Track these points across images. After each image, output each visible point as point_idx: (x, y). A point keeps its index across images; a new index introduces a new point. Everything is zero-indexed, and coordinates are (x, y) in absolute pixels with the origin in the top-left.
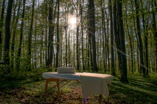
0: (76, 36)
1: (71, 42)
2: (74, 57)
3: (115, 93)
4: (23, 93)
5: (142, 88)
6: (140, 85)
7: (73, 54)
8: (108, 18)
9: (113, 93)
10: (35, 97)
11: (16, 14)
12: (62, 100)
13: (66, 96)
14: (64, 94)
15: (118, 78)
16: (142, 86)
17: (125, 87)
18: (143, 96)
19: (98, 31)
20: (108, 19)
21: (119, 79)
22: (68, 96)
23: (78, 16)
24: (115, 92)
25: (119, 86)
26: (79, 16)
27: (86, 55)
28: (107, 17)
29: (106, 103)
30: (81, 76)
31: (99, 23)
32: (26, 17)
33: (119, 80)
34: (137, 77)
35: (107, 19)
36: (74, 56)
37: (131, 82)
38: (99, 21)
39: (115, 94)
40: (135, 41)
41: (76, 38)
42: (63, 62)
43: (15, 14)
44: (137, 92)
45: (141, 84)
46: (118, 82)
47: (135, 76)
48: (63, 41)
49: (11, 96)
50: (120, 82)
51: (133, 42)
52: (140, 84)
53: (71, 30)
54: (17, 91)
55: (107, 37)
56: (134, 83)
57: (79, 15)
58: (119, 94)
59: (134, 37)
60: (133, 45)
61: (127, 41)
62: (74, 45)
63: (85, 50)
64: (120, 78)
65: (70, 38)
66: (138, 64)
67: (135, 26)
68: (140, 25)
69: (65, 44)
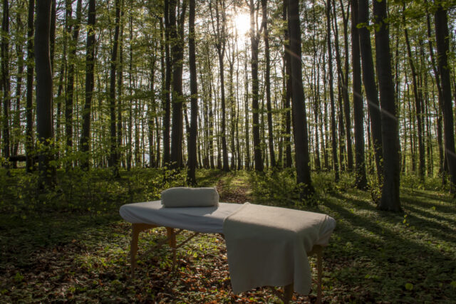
0: (249, 69)
1: (236, 87)
2: (247, 133)
3: (351, 256)
4: (69, 264)
5: (443, 237)
6: (439, 226)
7: (244, 125)
8: (346, 11)
9: (346, 257)
10: (102, 276)
11: (74, 15)
12: (176, 289)
13: (196, 273)
14: (192, 264)
15: (374, 200)
16: (445, 229)
17: (388, 235)
18: (439, 273)
19: (316, 52)
20: (346, 15)
21: (376, 203)
22: (201, 271)
23: (256, 7)
24: (353, 254)
25: (370, 231)
26: (258, 9)
27: (283, 125)
28: (343, 10)
29: (312, 299)
30: (227, 219)
31: (321, 27)
32: (102, 19)
33: (375, 205)
34: (433, 193)
35: (343, 14)
36: (247, 128)
37: (412, 214)
38: (318, 22)
39: (351, 260)
40: (429, 79)
41: (250, 75)
42: (217, 148)
43: (71, 13)
44: (424, 252)
45: (443, 222)
46: (370, 212)
47: (429, 189)
48: (213, 85)
49: (31, 274)
50: (376, 214)
51: (426, 84)
52: (439, 222)
53: (235, 51)
54: (55, 255)
55: (344, 71)
56: (419, 216)
57: (258, 5)
58: (363, 261)
59: (429, 69)
60: (426, 94)
61: (406, 82)
62: (247, 96)
63: (277, 112)
64: (379, 199)
65: (234, 77)
66: (441, 150)
67: (429, 35)
68: (449, 27)
69: (220, 94)
